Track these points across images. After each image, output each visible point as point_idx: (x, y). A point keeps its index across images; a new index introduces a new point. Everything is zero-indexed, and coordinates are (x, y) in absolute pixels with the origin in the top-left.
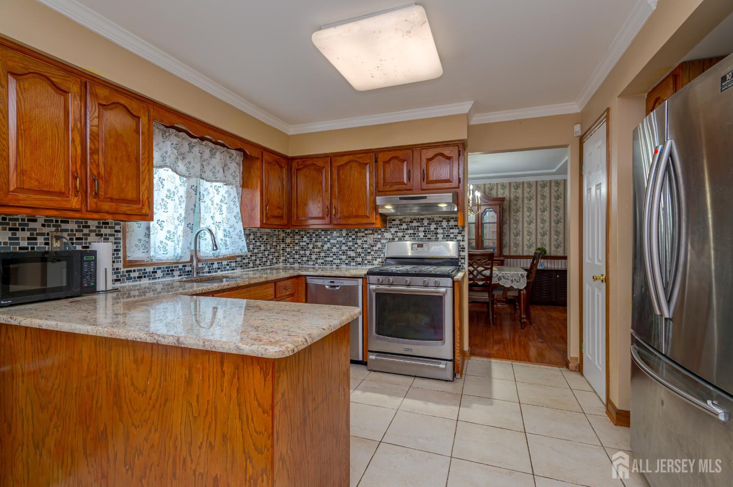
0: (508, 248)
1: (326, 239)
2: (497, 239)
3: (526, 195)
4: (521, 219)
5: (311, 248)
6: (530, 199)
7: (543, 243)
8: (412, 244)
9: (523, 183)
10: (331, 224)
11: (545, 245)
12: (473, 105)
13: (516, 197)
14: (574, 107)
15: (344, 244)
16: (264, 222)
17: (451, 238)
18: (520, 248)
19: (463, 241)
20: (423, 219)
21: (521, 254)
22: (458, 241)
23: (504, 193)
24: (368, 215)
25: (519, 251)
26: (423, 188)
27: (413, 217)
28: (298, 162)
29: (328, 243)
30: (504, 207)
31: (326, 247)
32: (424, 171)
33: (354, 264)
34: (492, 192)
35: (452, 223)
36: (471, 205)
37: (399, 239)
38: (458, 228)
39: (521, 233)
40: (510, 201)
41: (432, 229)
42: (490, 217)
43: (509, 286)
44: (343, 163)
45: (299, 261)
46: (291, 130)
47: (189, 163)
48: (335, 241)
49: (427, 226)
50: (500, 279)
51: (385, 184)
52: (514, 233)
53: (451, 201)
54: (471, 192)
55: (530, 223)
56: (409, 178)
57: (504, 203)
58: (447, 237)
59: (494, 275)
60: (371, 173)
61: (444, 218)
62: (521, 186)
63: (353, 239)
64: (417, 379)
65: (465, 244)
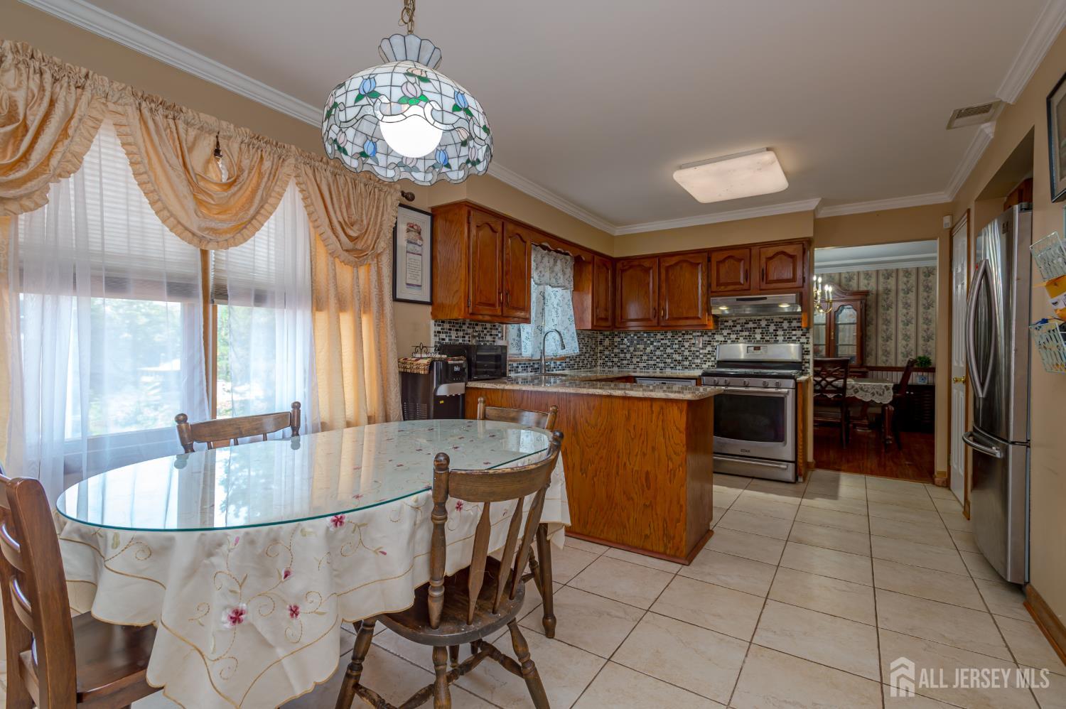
0: (874, 357)
1: (649, 342)
2: (857, 345)
3: (901, 286)
4: (894, 320)
5: (632, 351)
6: (908, 291)
7: (927, 351)
8: (748, 347)
9: (897, 270)
10: (658, 326)
11: (930, 354)
12: (821, 201)
13: (887, 289)
14: (944, 197)
15: (669, 346)
16: (595, 324)
17: (793, 340)
18: (893, 357)
19: (807, 343)
20: (760, 320)
21: (894, 365)
22: (801, 343)
23: (868, 284)
24: (700, 316)
25: (890, 361)
26: (762, 288)
27: (749, 318)
28: (623, 263)
29: (651, 346)
30: (869, 303)
31: (648, 350)
32: (763, 270)
33: (680, 368)
34: (851, 283)
35: (795, 324)
36: (819, 302)
37: (732, 341)
38: (802, 330)
39: (893, 337)
40: (877, 295)
41: (771, 330)
42: (848, 315)
43: (868, 400)
44: (672, 263)
45: (619, 364)
46: (618, 232)
47: (540, 272)
48: (660, 344)
49: (765, 328)
50: (856, 391)
51: (718, 284)
52: (883, 337)
53: (794, 302)
54: (820, 286)
55: (907, 323)
56: (746, 278)
57: (869, 297)
58: (788, 340)
59: (849, 387)
60: (703, 272)
61: (785, 319)
62: (894, 275)
63: (679, 341)
64: (754, 480)
65: (810, 347)
